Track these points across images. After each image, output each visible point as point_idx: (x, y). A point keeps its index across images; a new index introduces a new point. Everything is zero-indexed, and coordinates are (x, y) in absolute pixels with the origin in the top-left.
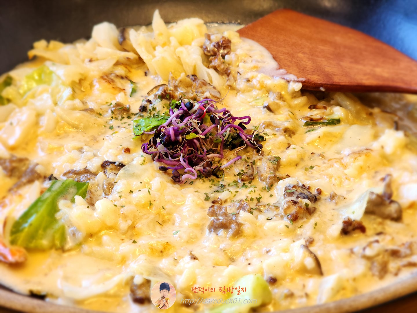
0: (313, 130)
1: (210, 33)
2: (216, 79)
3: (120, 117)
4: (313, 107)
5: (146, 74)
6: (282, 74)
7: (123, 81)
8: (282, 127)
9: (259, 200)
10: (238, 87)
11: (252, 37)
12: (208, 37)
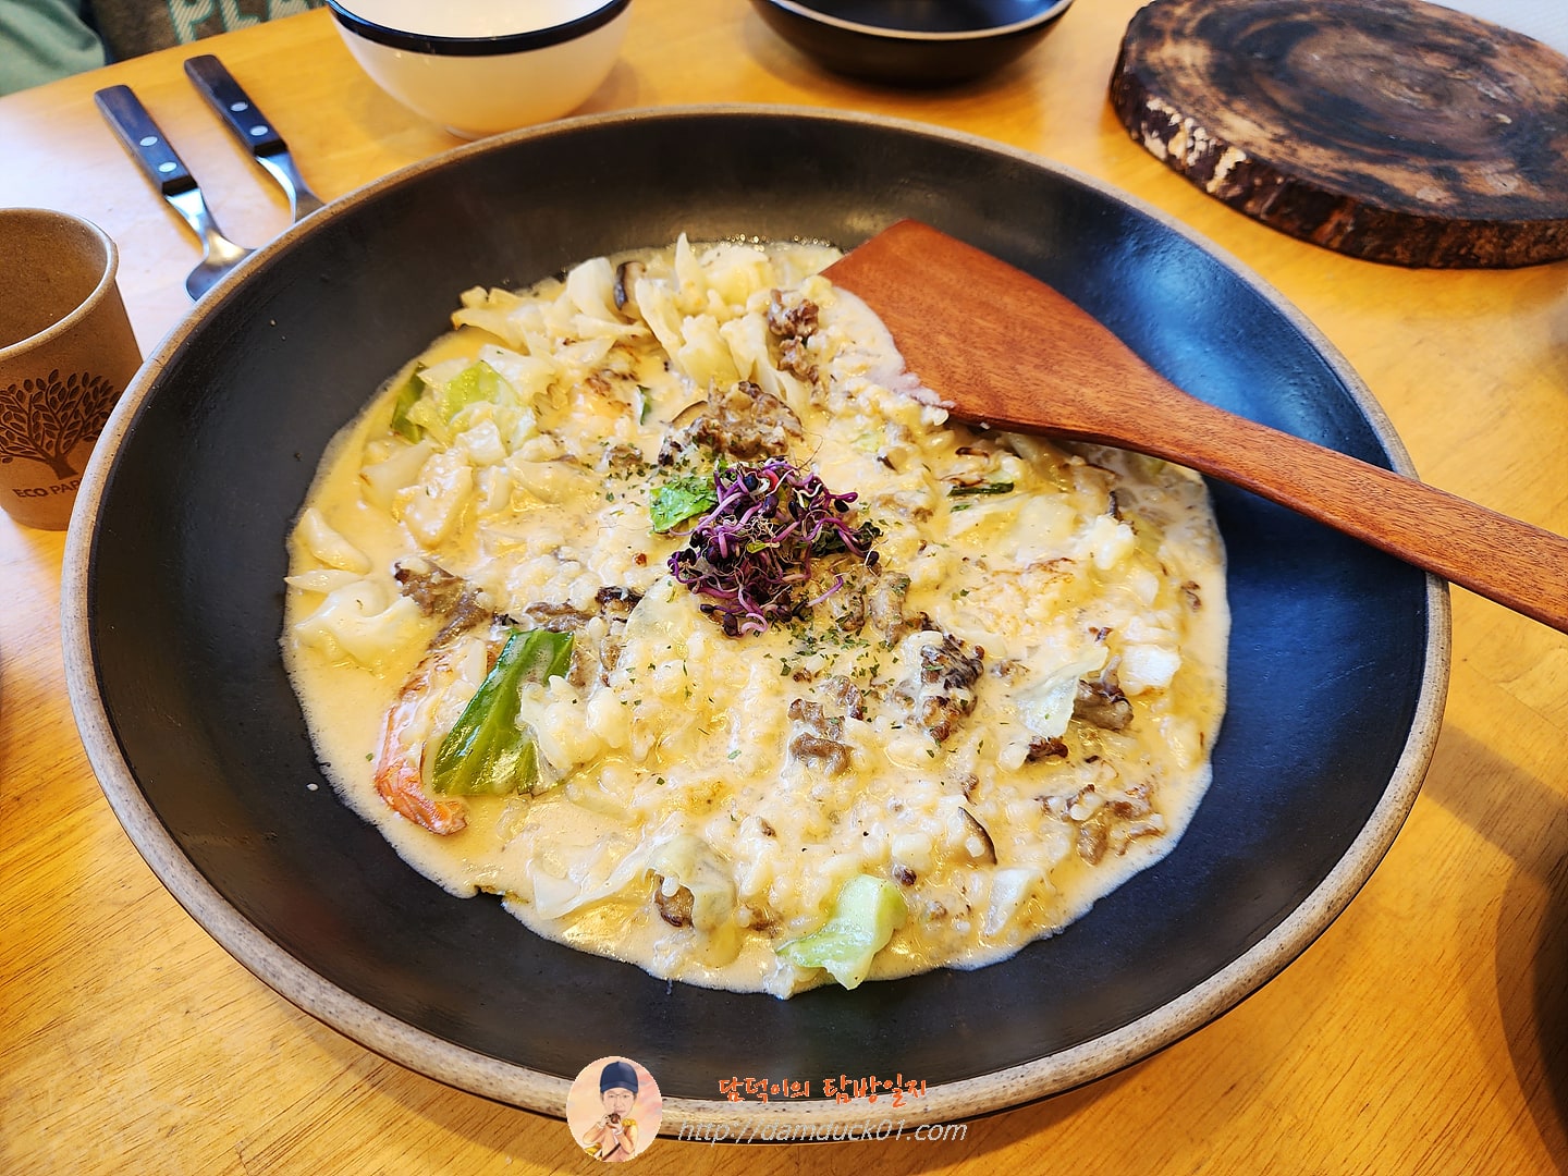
0: (966, 507)
1: (779, 289)
2: (794, 392)
3: (624, 474)
4: (964, 451)
5: (666, 365)
6: (911, 388)
7: (625, 384)
8: (912, 508)
9: (874, 670)
10: (832, 408)
11: (853, 287)
12: (778, 296)
